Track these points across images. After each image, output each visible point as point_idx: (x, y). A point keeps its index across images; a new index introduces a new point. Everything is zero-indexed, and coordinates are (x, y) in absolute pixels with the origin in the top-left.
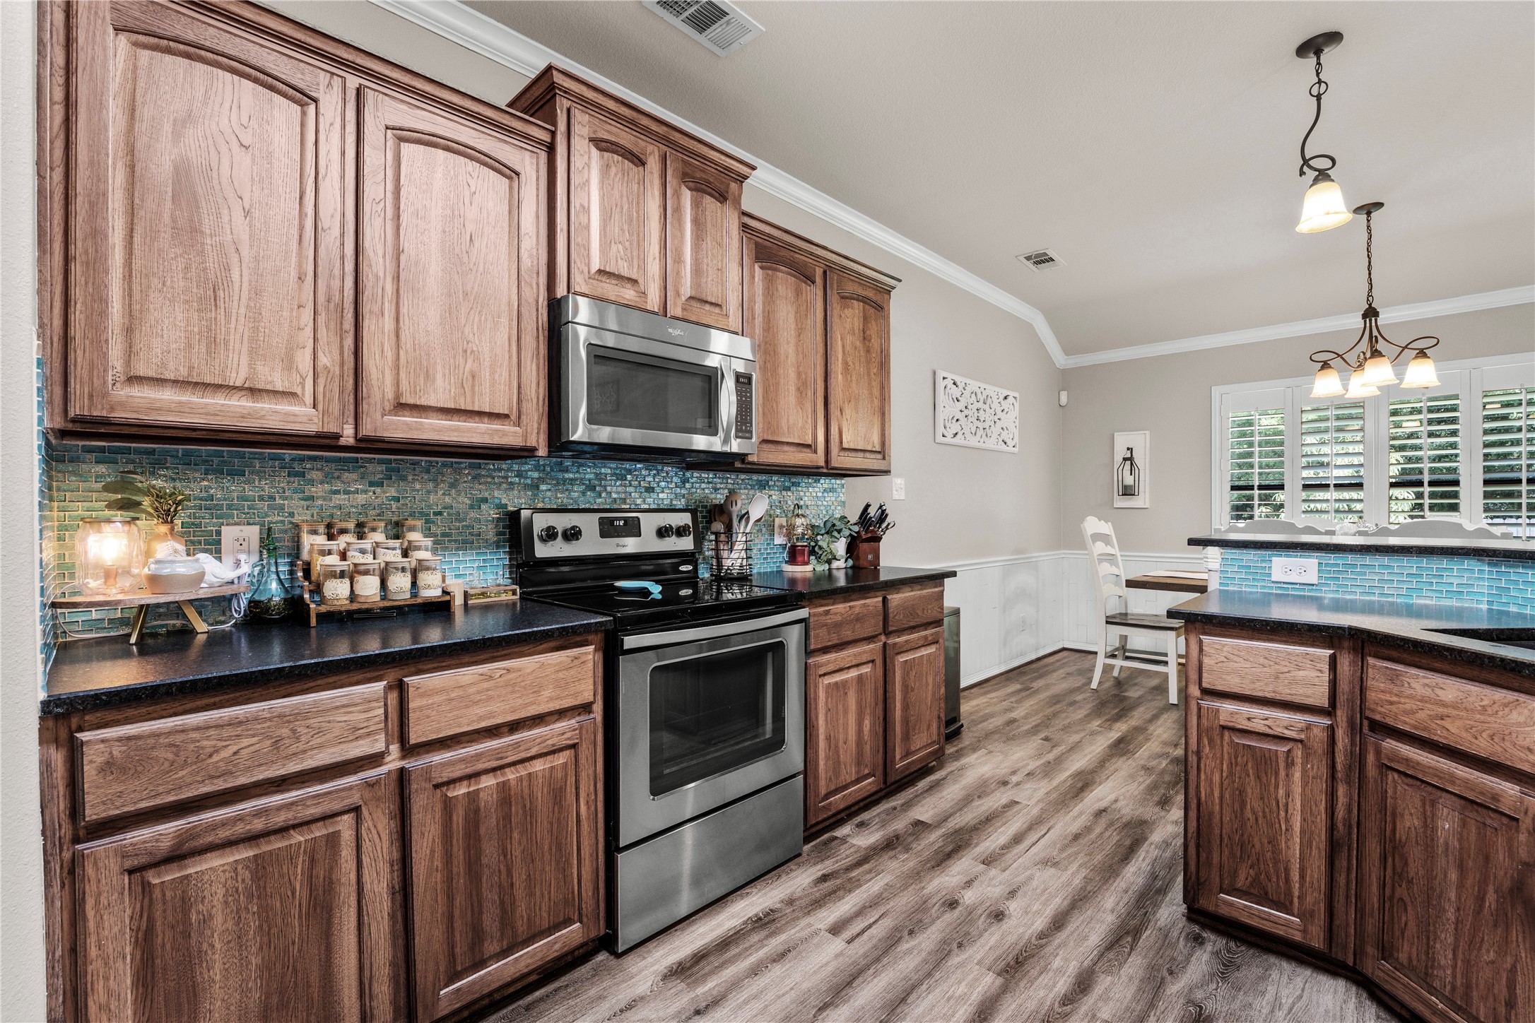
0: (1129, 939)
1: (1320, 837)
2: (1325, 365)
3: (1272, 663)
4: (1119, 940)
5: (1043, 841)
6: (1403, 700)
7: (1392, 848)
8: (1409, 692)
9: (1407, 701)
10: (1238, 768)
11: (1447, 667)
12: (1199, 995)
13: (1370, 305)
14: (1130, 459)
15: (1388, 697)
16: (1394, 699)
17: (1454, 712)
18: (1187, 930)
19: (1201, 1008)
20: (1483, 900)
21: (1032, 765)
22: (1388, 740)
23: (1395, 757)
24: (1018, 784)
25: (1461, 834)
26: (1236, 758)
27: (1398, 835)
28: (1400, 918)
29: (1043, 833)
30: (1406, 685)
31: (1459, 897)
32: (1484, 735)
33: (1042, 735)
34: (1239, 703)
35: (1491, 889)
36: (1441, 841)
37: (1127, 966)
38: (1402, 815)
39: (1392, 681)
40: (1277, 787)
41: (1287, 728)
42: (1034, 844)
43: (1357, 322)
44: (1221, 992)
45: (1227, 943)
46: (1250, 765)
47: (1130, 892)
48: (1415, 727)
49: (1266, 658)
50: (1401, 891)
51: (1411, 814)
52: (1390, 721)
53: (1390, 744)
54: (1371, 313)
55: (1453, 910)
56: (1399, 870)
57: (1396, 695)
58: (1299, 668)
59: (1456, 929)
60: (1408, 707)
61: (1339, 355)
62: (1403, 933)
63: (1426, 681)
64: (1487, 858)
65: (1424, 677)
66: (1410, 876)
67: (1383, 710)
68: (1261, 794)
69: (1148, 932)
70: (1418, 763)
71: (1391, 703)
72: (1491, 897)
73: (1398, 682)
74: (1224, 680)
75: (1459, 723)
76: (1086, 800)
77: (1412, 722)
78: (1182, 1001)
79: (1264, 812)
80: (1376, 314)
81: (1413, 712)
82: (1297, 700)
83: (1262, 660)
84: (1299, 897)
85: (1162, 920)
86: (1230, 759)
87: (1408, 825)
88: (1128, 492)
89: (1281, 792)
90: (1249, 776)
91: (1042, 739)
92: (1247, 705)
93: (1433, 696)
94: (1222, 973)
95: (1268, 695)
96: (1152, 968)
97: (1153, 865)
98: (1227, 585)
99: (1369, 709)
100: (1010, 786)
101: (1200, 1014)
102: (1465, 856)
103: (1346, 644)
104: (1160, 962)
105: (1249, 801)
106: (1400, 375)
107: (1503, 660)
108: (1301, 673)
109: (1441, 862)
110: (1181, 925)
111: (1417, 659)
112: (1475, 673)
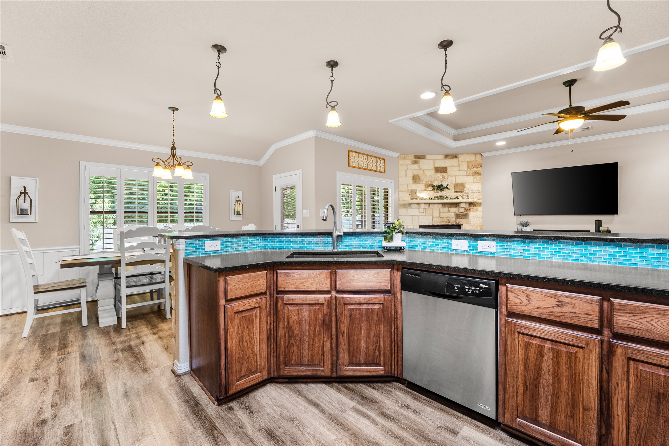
0: (216, 432)
1: (265, 339)
2: (158, 164)
3: (251, 281)
4: (214, 436)
5: (119, 431)
6: (290, 281)
7: (289, 328)
8: (292, 278)
9: (292, 281)
10: (241, 327)
11: (301, 268)
12: (257, 425)
13: (173, 145)
14: (25, 193)
15: (286, 281)
16: (288, 281)
17: (306, 280)
18: (224, 409)
19: (263, 428)
20: (315, 330)
21: (48, 399)
22: (285, 296)
23: (288, 300)
24: (54, 416)
25: (309, 315)
26: (240, 323)
27: (290, 325)
28: (291, 350)
29: (112, 427)
30: (291, 276)
31: (309, 333)
32: (315, 284)
33: (27, 379)
34: (239, 301)
35: (317, 326)
36: (304, 319)
37: (230, 441)
38: (291, 317)
39: (287, 276)
40: (253, 327)
41: (256, 304)
42: (117, 437)
43: (169, 152)
44: (259, 418)
45: (237, 402)
46: (245, 324)
47: (189, 415)
48: (295, 288)
49: (249, 280)
50: (292, 341)
51: (294, 316)
52: (287, 289)
53: (286, 297)
54: (173, 148)
55: (307, 338)
56: (291, 335)
57: (288, 280)
58: (259, 280)
59: (308, 343)
60: (292, 283)
61: (163, 161)
62: (293, 354)
63: (298, 273)
64: (316, 318)
65: (297, 272)
66: (294, 335)
67: (284, 286)
68: (249, 333)
69: (216, 423)
70: (296, 299)
71: (287, 283)
72: (318, 328)
73: (289, 276)
74: (236, 293)
75: (308, 283)
76: (110, 394)
77: (294, 287)
78: (258, 433)
79: (250, 340)
80: (175, 149)
81: (294, 284)
82: (258, 292)
83: (248, 281)
84: (260, 365)
85: (213, 414)
86: (238, 325)
87: (293, 319)
88: (23, 213)
89: (254, 329)
90: (244, 328)
91: (29, 382)
92: (241, 300)
93: (300, 277)
94: (250, 412)
95: (250, 294)
96: (236, 433)
97: (180, 398)
98: (188, 255)
99: (279, 287)
100: (50, 421)
101: (266, 430)
102: (311, 320)
103: (269, 268)
104: (235, 428)
105: (245, 338)
106: (173, 173)
107: (318, 262)
108: (259, 282)
109: (304, 325)
110: (220, 410)
111: (292, 267)
112: (309, 267)
